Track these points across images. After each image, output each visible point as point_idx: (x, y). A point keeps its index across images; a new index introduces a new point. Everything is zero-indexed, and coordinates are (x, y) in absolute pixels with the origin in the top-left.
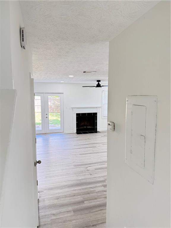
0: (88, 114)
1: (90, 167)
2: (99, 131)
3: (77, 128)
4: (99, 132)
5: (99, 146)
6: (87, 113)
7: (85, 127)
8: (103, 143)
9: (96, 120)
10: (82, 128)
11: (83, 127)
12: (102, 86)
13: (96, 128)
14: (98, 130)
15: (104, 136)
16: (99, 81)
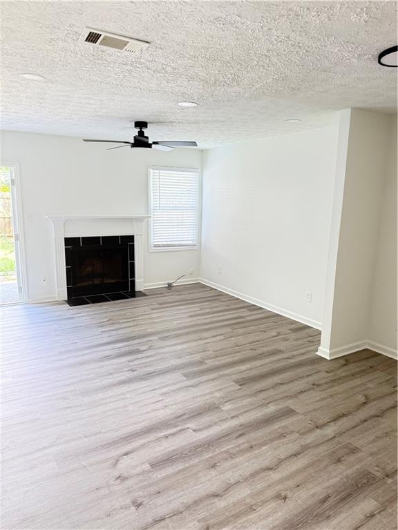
0: (106, 239)
1: (126, 454)
2: (141, 290)
3: (68, 285)
4: (142, 294)
5: (150, 348)
6: (103, 237)
7: (97, 281)
8: (160, 332)
9: (133, 258)
10: (86, 284)
11: (90, 282)
12: (155, 143)
13: (133, 283)
14: (138, 288)
15: (158, 306)
16: (141, 125)
